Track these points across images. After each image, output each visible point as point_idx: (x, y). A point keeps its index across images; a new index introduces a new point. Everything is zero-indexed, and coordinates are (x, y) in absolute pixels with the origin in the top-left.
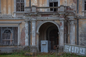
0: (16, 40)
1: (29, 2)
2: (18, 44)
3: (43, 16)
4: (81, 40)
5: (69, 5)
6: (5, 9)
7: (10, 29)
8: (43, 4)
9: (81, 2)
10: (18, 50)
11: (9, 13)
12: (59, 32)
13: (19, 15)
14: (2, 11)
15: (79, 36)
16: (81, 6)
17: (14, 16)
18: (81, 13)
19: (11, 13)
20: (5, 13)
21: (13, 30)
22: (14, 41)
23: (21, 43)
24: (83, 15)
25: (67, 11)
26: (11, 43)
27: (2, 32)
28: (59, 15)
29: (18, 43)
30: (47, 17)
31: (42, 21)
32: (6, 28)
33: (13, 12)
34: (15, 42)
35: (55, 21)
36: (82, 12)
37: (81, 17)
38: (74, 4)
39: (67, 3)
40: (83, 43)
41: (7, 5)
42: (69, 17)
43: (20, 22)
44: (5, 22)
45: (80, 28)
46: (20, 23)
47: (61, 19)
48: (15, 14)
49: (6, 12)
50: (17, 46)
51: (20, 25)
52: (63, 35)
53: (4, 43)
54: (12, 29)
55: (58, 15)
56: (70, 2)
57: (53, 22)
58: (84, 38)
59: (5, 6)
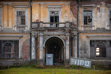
0: (17, 53)
1: (30, 16)
2: (19, 58)
3: (49, 31)
4: (81, 53)
5: (70, 19)
6: (5, 23)
7: (11, 42)
8: (44, 18)
9: (81, 17)
10: (19, 64)
11: (10, 26)
12: (65, 46)
13: (20, 28)
14: (3, 24)
15: (79, 49)
16: (81, 20)
17: (15, 29)
18: (80, 27)
19: (12, 26)
20: (6, 27)
21: (14, 43)
22: (15, 54)
23: (22, 56)
24: (83, 30)
25: (72, 26)
26: (12, 56)
27: (3, 45)
28: (65, 30)
29: (19, 56)
30: (53, 32)
31: (48, 35)
32: (7, 41)
33: (14, 25)
34: (16, 56)
35: (61, 36)
36: (82, 26)
37: (81, 31)
38: (74, 18)
39: (67, 17)
40: (83, 56)
41: (8, 18)
42: (73, 32)
43: (21, 35)
44: (6, 35)
45: (80, 42)
46: (22, 37)
47: (67, 34)
48: (16, 27)
49: (6, 25)
50: (18, 59)
51: (21, 38)
52: (69, 49)
53: (5, 57)
54: (12, 43)
55: (63, 31)
56: (71, 16)
57: (58, 37)
58: (84, 51)
59: (6, 19)
